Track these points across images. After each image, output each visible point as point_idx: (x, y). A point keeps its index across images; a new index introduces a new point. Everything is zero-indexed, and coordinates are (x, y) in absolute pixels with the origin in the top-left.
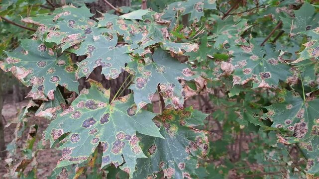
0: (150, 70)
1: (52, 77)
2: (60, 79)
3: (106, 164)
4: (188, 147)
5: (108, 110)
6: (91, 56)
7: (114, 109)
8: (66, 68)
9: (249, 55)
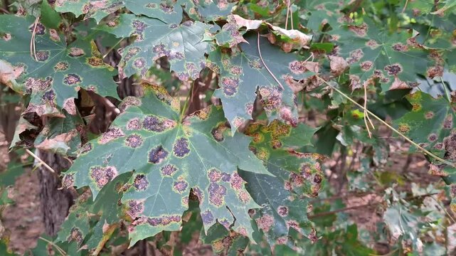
0: (239, 64)
1: (67, 76)
2: (81, 79)
3: (210, 225)
4: (288, 181)
5: (182, 132)
6: (142, 38)
7: (191, 130)
8: (87, 61)
9: (364, 40)
